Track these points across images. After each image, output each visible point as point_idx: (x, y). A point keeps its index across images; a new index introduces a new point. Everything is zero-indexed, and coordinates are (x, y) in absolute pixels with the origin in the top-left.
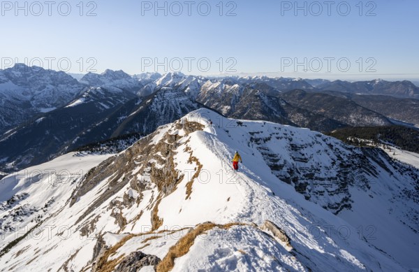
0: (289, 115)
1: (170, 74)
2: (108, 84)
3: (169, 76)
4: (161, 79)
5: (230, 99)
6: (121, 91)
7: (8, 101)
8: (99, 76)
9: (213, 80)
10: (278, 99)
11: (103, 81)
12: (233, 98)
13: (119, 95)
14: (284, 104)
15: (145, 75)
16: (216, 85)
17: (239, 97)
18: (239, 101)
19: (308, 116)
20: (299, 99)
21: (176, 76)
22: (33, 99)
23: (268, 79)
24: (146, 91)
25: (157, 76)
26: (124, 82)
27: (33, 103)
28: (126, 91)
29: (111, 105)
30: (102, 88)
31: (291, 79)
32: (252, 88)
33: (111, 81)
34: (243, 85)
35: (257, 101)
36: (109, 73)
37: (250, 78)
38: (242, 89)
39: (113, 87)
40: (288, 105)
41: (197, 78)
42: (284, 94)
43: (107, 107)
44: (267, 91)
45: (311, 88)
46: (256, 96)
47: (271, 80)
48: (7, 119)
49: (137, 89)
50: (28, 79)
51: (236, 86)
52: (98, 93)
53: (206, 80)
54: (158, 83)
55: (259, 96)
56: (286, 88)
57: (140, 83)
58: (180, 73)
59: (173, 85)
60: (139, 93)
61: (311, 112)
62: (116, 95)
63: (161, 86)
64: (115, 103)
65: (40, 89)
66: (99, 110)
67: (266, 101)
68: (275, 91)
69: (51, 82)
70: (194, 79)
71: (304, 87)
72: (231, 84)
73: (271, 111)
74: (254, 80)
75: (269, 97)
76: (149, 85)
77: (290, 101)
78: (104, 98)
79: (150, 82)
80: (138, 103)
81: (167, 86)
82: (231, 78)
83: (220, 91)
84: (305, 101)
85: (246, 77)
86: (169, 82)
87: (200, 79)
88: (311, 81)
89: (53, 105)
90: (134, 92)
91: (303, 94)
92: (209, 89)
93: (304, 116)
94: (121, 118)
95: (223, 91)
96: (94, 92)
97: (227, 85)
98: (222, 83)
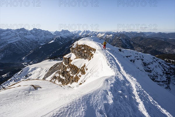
0: (135, 48)
1: (85, 31)
2: (62, 35)
3: (84, 32)
4: (81, 33)
5: (108, 41)
6: (67, 37)
7: (31, 41)
8: (60, 32)
9: (102, 33)
10: (129, 41)
11: (61, 34)
12: (110, 40)
13: (66, 39)
14: (132, 43)
15: (75, 31)
16: (103, 35)
17: (112, 40)
18: (112, 41)
19: (144, 48)
20: (140, 41)
21: (87, 31)
22: (38, 40)
23: (126, 32)
24: (76, 37)
25: (80, 32)
26: (68, 34)
27: (38, 42)
28: (68, 38)
29: (63, 43)
30: (60, 37)
31: (136, 32)
32: (118, 36)
33: (63, 34)
34: (114, 35)
35: (120, 42)
36: (63, 31)
37: (117, 32)
38: (114, 37)
39: (64, 36)
40: (134, 43)
41: (95, 32)
42: (133, 39)
43: (62, 44)
44: (125, 38)
45: (146, 36)
46: (120, 40)
47: (127, 33)
48: (31, 47)
49: (72, 37)
50: (37, 33)
51: (111, 35)
52: (59, 38)
53: (99, 33)
54: (80, 35)
55: (121, 40)
56: (133, 36)
57: (73, 35)
58: (88, 30)
59: (86, 35)
60: (73, 38)
61: (145, 47)
62: (65, 39)
63: (81, 35)
64: (64, 42)
65: (40, 37)
66: (59, 45)
67: (124, 42)
68: (129, 37)
69: (44, 34)
70: (94, 33)
71: (142, 36)
72: (109, 34)
73: (126, 46)
74: (119, 33)
75: (126, 40)
76: (77, 35)
77: (135, 42)
78: (61, 40)
79: (77, 34)
80: (72, 42)
81: (84, 36)
82: (109, 32)
83: (104, 37)
84: (143, 42)
85: (116, 32)
86: (84, 34)
87: (96, 33)
88: (146, 33)
89: (44, 43)
90: (71, 38)
91: (142, 39)
92: (100, 36)
93: (141, 48)
94: (66, 48)
95: (105, 37)
96: (58, 38)
97: (107, 35)
98: (105, 34)
